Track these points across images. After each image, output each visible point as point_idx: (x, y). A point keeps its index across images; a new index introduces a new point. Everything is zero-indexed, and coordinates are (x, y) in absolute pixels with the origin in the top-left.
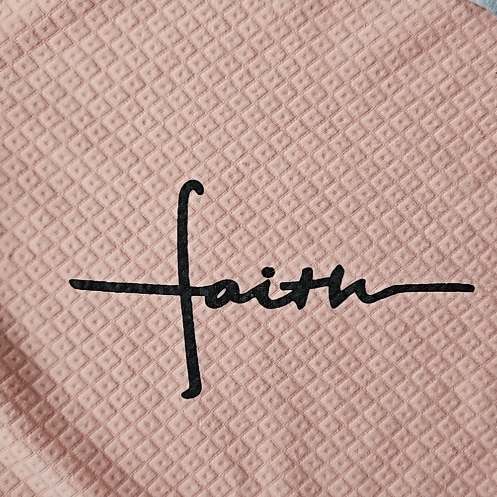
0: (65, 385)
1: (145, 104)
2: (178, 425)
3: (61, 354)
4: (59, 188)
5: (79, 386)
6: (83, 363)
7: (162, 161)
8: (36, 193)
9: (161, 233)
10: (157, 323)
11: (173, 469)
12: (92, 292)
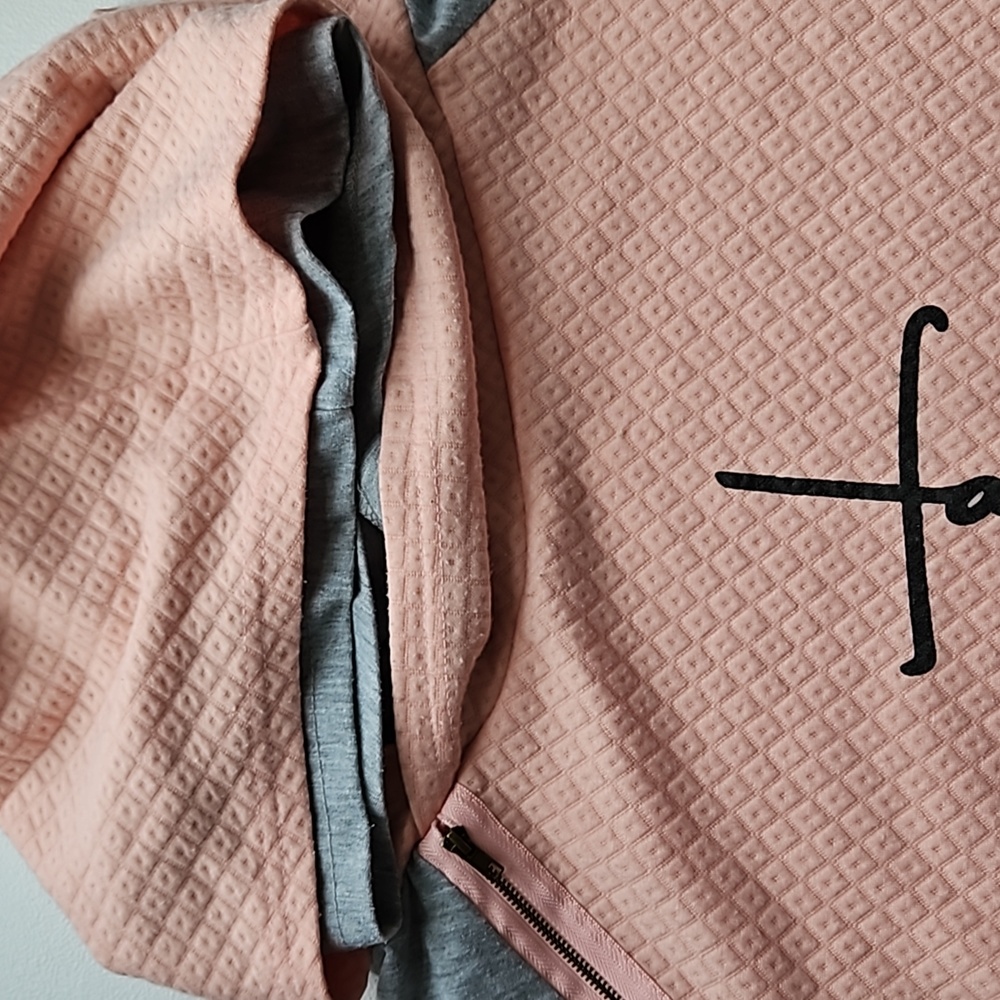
0: (706, 642)
1: (849, 178)
2: (894, 718)
3: (700, 592)
4: (704, 322)
5: (728, 646)
6: (735, 609)
7: (875, 274)
8: (667, 331)
9: (871, 396)
10: (860, 547)
11: (885, 790)
12: (753, 493)
